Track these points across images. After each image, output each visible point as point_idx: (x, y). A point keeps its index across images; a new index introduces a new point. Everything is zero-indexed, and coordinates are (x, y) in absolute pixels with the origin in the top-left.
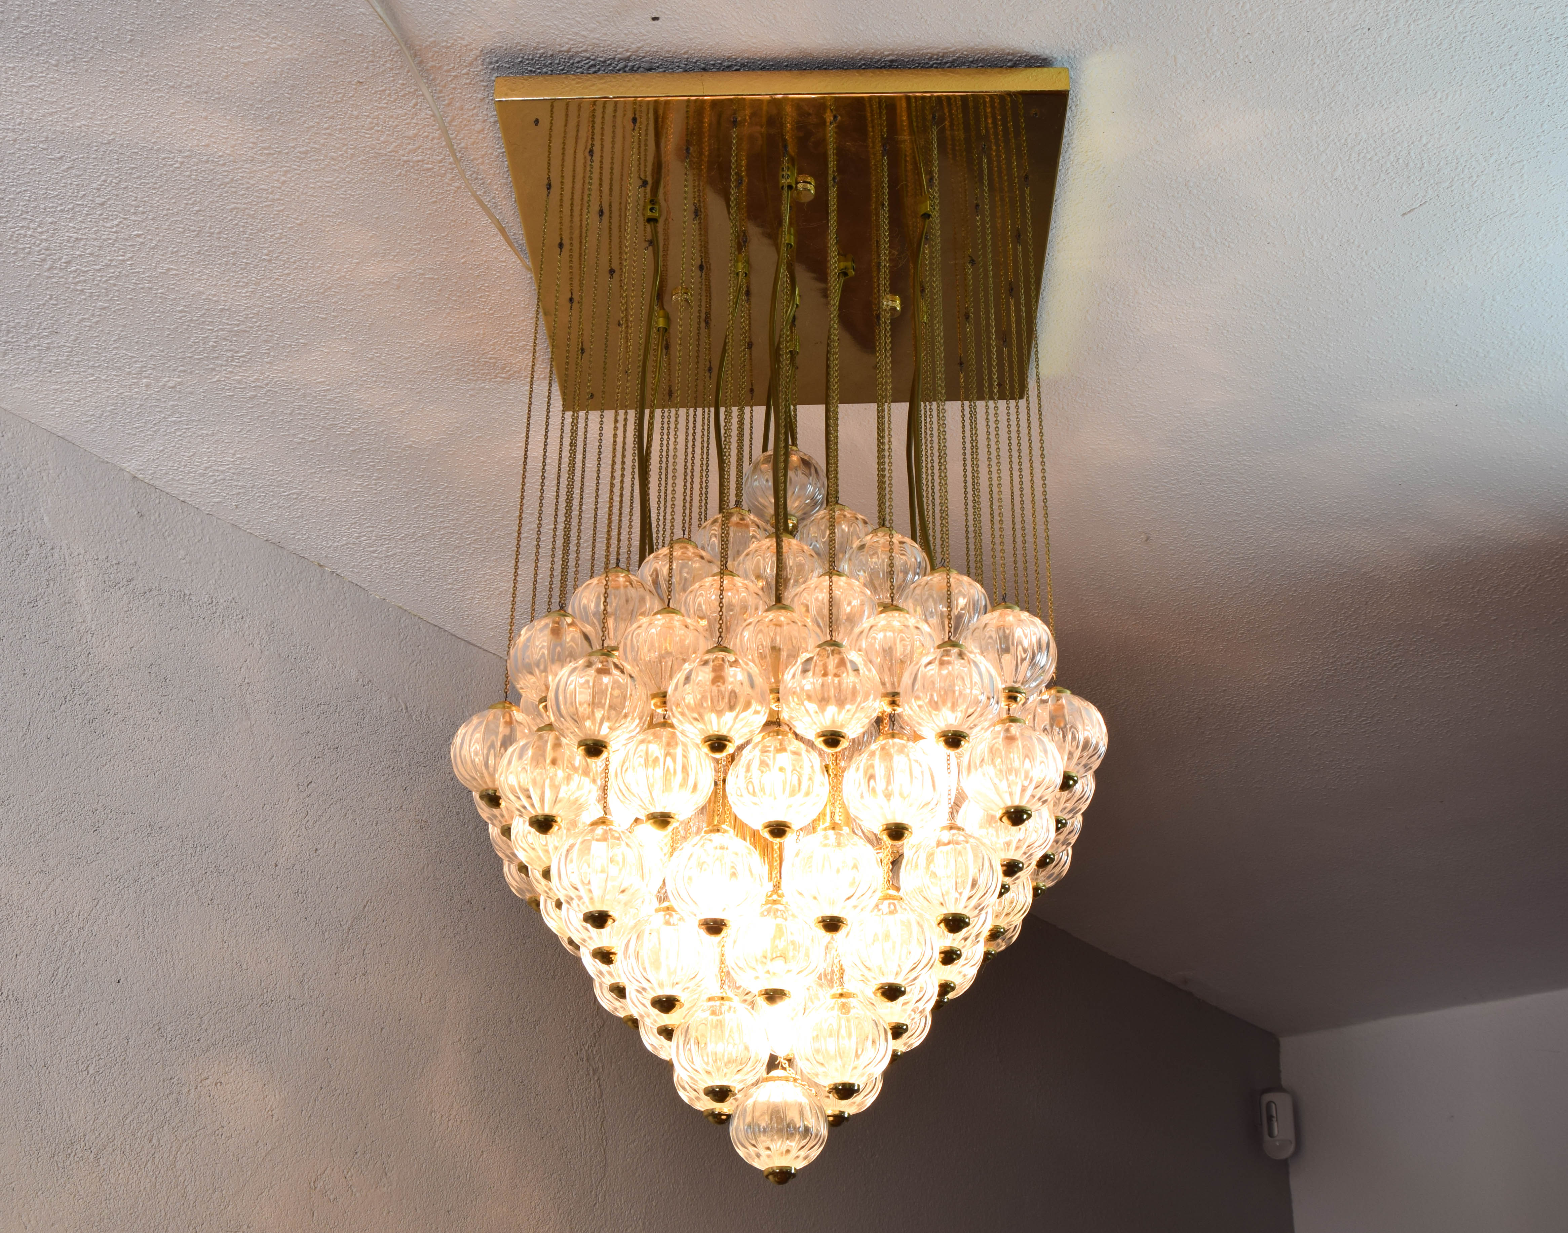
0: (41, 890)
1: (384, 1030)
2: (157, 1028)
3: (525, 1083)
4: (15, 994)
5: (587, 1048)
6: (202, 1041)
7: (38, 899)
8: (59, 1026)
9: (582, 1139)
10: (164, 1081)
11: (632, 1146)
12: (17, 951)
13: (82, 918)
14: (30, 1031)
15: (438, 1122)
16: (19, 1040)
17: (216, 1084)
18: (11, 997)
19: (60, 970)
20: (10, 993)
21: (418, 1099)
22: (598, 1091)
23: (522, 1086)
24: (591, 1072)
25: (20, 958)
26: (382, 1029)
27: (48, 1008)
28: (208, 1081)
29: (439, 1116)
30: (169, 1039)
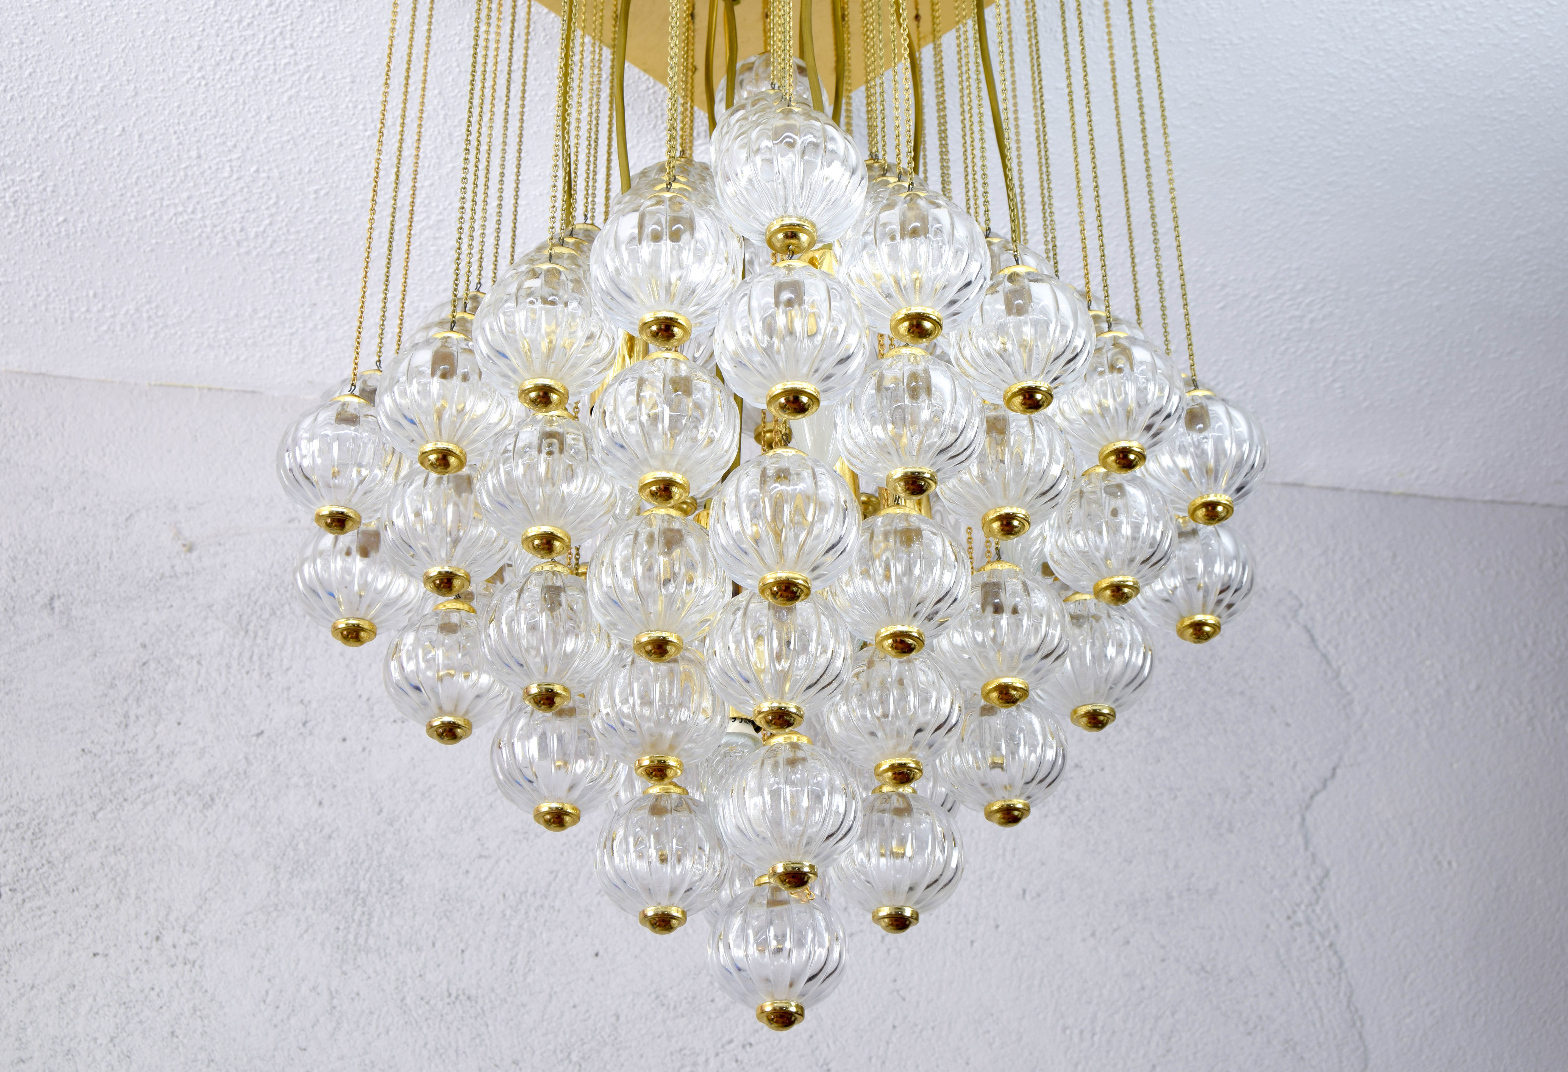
0: (483, 876)
1: (975, 944)
2: (653, 996)
3: (1208, 968)
4: (467, 992)
5: (1303, 907)
6: (717, 1000)
7: (481, 887)
8: (526, 1017)
9: (1318, 1025)
10: (672, 1054)
11: (1408, 1021)
12: (462, 946)
13: (538, 896)
14: (491, 1028)
15: (1076, 1039)
16: (478, 1041)
17: (744, 1047)
18: (461, 997)
19: (519, 957)
20: (460, 992)
21: (1041, 1017)
22: (1334, 961)
23: (1203, 974)
24: (1318, 938)
25: (467, 953)
26: (972, 942)
27: (509, 999)
28: (732, 1045)
29: (1076, 1032)
30: (672, 1006)
